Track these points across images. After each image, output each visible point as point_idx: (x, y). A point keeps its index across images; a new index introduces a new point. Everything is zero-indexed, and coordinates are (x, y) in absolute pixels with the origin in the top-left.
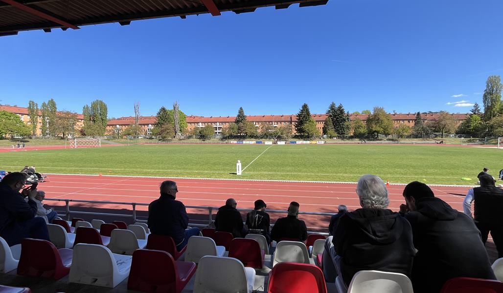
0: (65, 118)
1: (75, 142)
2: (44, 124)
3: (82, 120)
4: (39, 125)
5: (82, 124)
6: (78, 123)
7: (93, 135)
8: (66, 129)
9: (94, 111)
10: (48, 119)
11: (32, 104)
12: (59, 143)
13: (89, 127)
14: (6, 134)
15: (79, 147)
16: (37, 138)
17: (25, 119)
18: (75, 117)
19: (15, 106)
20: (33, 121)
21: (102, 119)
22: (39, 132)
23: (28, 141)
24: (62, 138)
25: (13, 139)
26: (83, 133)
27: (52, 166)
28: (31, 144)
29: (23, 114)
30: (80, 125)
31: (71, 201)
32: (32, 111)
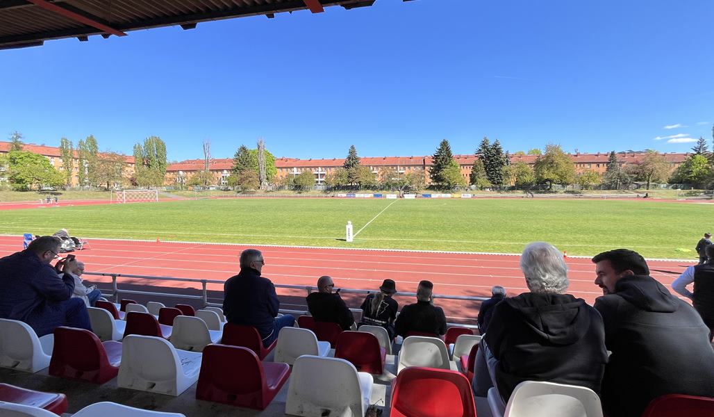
0: (110, 162)
1: (123, 195)
2: (81, 169)
3: (132, 164)
4: (75, 172)
5: (133, 169)
6: (127, 169)
7: (147, 185)
8: (110, 176)
9: (149, 151)
10: (87, 163)
11: (65, 142)
12: (102, 196)
13: (142, 174)
14: (31, 184)
15: (129, 201)
16: (73, 189)
17: (56, 163)
18: (123, 161)
19: (43, 146)
20: (67, 166)
21: (159, 163)
22: (75, 181)
23: (61, 194)
24: (106, 190)
25: (41, 191)
26: (134, 183)
27: (94, 228)
28: (66, 196)
29: (53, 157)
30: (130, 171)
31: (119, 275)
32: (65, 153)
